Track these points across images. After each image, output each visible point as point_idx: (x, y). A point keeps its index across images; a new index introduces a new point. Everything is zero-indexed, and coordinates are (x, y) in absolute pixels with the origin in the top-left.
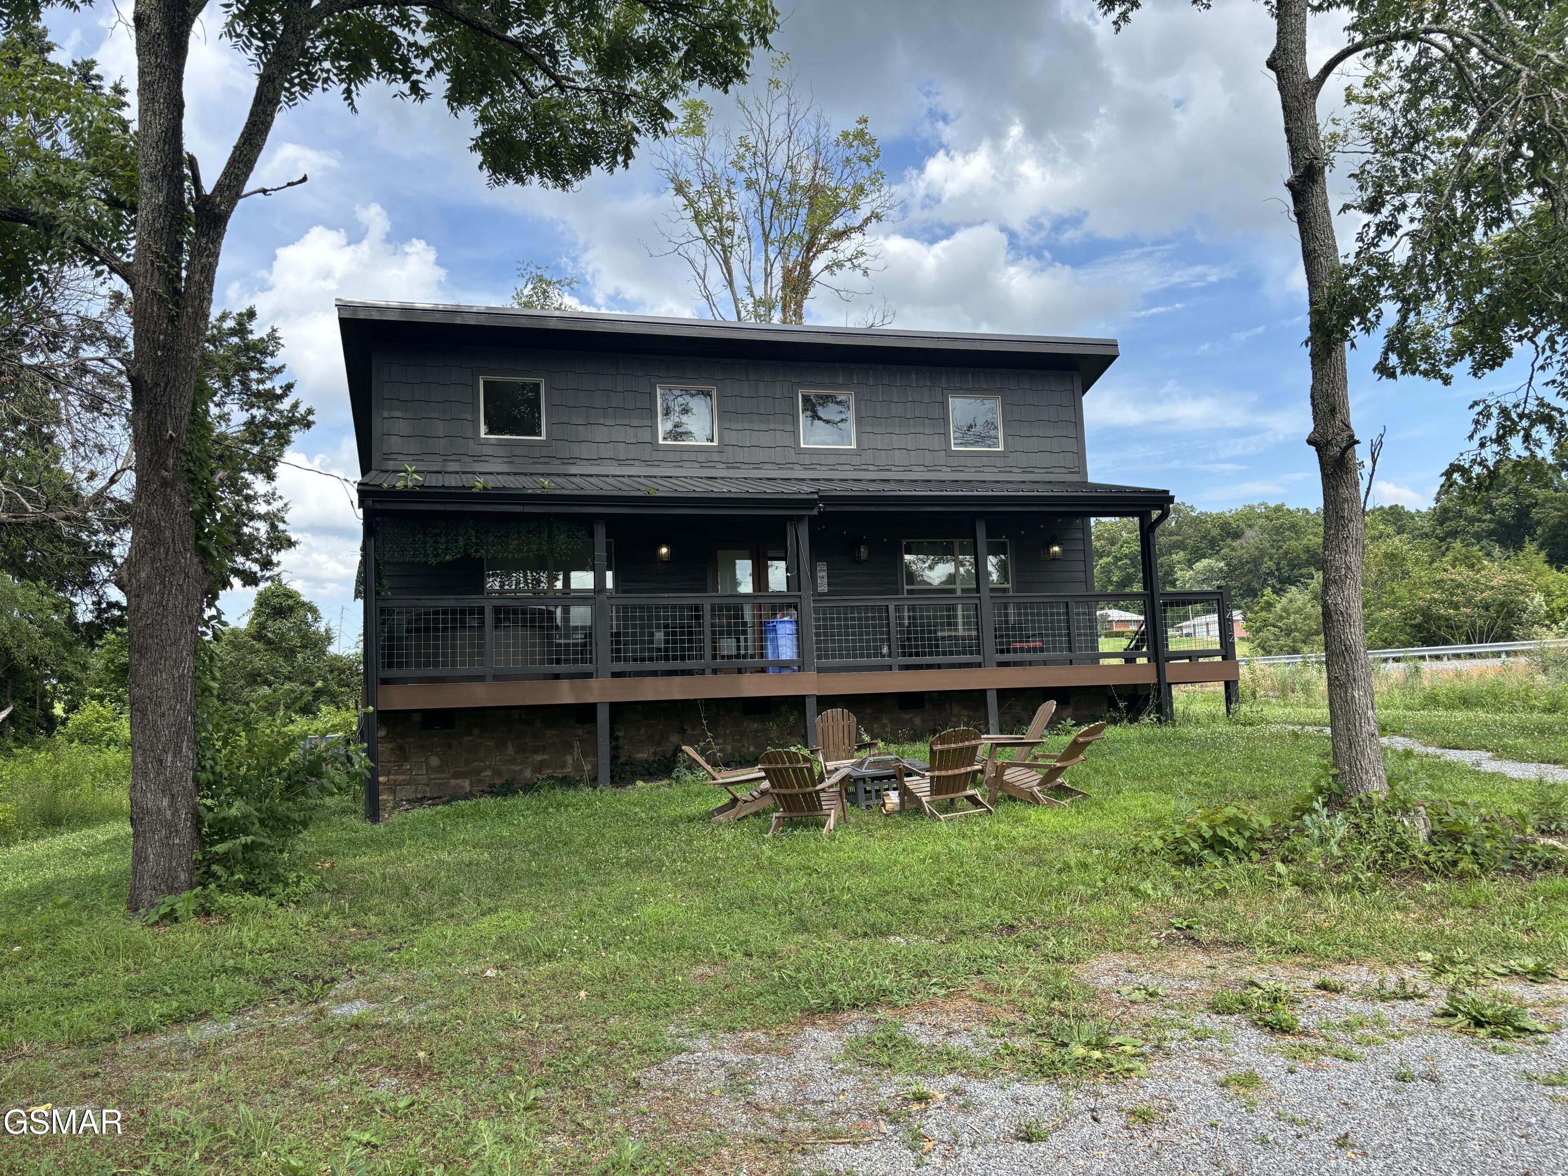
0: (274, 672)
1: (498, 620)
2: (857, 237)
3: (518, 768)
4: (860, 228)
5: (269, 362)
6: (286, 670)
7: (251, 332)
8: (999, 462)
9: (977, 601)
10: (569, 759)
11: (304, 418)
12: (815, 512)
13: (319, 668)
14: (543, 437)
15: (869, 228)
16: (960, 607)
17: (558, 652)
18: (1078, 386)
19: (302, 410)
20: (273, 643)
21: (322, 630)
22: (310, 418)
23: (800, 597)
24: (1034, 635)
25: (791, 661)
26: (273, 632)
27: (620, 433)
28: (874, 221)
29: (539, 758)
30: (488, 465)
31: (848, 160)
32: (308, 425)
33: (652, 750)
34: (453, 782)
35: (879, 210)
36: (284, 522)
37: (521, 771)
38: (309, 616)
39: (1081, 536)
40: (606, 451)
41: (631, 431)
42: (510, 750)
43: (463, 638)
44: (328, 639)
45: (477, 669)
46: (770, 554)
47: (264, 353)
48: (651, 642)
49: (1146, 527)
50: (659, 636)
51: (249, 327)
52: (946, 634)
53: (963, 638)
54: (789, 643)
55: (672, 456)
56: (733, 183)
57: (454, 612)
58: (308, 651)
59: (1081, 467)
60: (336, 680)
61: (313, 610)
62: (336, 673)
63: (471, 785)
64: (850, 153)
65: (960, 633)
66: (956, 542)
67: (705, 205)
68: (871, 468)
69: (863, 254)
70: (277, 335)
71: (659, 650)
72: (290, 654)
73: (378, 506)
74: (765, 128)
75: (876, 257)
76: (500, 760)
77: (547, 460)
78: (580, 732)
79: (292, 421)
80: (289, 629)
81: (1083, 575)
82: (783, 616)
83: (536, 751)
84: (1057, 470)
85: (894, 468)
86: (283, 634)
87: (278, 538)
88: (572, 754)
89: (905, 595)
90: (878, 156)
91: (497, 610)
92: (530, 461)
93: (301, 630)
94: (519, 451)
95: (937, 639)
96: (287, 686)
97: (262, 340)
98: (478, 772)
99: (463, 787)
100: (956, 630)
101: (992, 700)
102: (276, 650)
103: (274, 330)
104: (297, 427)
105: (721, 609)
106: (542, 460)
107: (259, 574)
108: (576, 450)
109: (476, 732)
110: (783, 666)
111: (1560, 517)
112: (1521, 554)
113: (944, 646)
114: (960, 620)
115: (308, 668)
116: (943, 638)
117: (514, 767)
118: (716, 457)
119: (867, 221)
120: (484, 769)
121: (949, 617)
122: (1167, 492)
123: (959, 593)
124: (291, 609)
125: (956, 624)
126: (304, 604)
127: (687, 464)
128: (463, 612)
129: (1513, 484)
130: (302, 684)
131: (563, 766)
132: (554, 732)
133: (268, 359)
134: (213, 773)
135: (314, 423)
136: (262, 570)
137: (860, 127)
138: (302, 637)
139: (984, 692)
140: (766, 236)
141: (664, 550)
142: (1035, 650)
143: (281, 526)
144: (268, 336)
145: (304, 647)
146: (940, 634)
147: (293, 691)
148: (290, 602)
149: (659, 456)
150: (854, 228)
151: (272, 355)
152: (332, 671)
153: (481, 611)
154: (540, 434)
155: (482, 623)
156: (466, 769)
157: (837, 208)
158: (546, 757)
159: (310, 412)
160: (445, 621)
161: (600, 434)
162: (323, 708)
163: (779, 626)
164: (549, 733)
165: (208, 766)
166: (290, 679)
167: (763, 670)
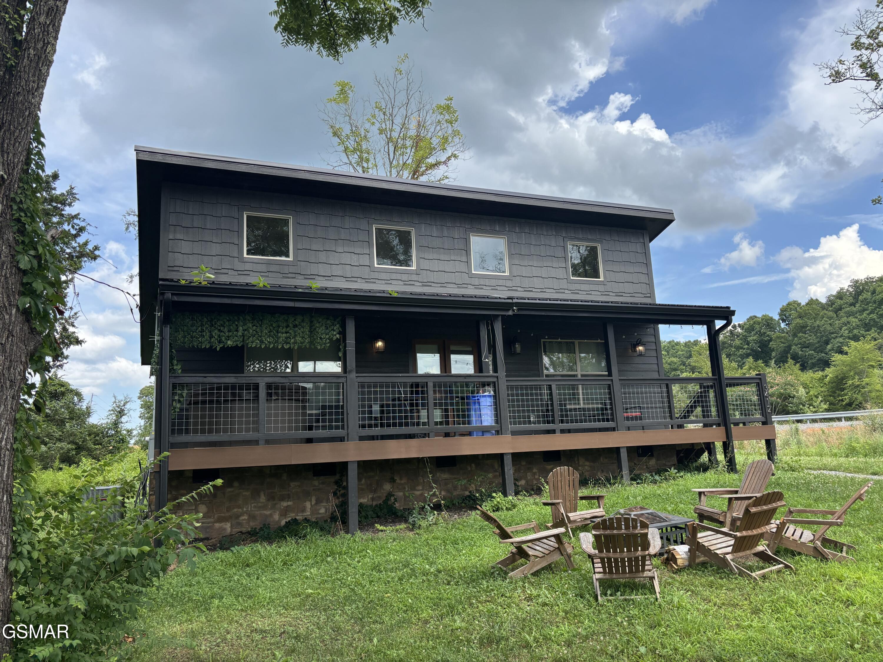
0: (49, 436)
1: (269, 395)
2: (442, 167)
3: (268, 513)
4: (445, 163)
5: (68, 211)
6: (58, 434)
7: (55, 189)
8: (601, 288)
9: (610, 383)
10: (308, 505)
11: (92, 252)
12: (510, 313)
13: (81, 433)
14: (291, 259)
15: (450, 163)
16: (580, 387)
17: (310, 421)
18: (647, 239)
19: (90, 247)
20: (49, 416)
21: (84, 407)
22: (97, 253)
23: (497, 377)
24: (635, 407)
25: (491, 427)
26: (50, 409)
27: (347, 258)
28: (453, 159)
29: (285, 504)
30: (248, 277)
31: (439, 122)
32: (95, 258)
33: (370, 496)
34: (217, 525)
35: (456, 152)
36: (73, 326)
37: (271, 515)
38: (76, 398)
39: (654, 340)
40: (337, 271)
41: (355, 257)
42: (263, 498)
43: (241, 409)
44: (88, 413)
45: (251, 435)
46: (453, 348)
47: (64, 204)
48: (370, 412)
49: (713, 332)
50: (376, 408)
51: (53, 186)
52: (573, 407)
53: (584, 410)
54: (489, 412)
55: (384, 276)
56: (368, 132)
57: (233, 387)
58: (74, 422)
59: (652, 295)
60: (93, 440)
61: (78, 394)
62: (93, 436)
63: (232, 527)
64: (440, 117)
65: (582, 406)
66: (576, 342)
67: (351, 144)
68: (519, 289)
69: (447, 178)
70: (74, 191)
71: (376, 418)
72: (61, 423)
73: (176, 298)
74: (392, 97)
75: (455, 179)
76: (255, 507)
77: (293, 275)
78: (316, 483)
79: (82, 255)
80: (61, 407)
81: (656, 366)
82: (484, 392)
83: (283, 498)
84: (636, 295)
85: (534, 290)
86: (56, 410)
87: (68, 337)
88: (311, 501)
89: (545, 378)
90: (456, 121)
91: (269, 386)
92: (281, 275)
93: (69, 408)
94: (273, 268)
95: (566, 411)
96: (59, 445)
97: (63, 194)
98: (238, 517)
99: (225, 529)
100: (579, 404)
101: (624, 455)
102: (51, 421)
103: (72, 188)
104: (86, 259)
105: (440, 387)
106: (290, 275)
107: (51, 363)
108: (313, 269)
109: (236, 484)
110: (484, 431)
111: (785, 347)
112: (786, 365)
113: (571, 416)
114: (581, 397)
115: (73, 432)
116: (571, 410)
117: (265, 512)
118: (414, 277)
119: (449, 158)
120: (242, 514)
121: (574, 394)
122: (728, 308)
123: (579, 377)
124: (63, 394)
125: (579, 399)
126: (72, 391)
127: (394, 282)
128: (241, 388)
129: (758, 329)
130: (69, 443)
131: (304, 510)
132: (297, 484)
133: (67, 208)
134: (30, 559)
135: (99, 256)
136: (54, 361)
137: (447, 102)
138: (70, 413)
139: (618, 449)
140: (391, 163)
141: (380, 344)
142: (636, 418)
143: (71, 329)
144: (67, 192)
145: (71, 419)
146: (568, 407)
147: (62, 448)
148: (62, 389)
149: (376, 275)
150: (440, 162)
151: (70, 205)
152: (90, 435)
153: (256, 387)
154: (287, 256)
155: (257, 396)
156: (227, 514)
157: (431, 150)
158: (290, 503)
159: (96, 248)
160: (225, 395)
161: (334, 258)
162: (84, 459)
163: (482, 400)
164: (292, 484)
165: (25, 553)
166: (60, 440)
167: (470, 434)
